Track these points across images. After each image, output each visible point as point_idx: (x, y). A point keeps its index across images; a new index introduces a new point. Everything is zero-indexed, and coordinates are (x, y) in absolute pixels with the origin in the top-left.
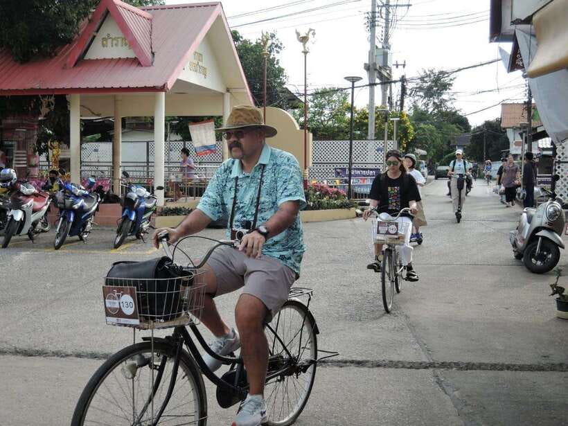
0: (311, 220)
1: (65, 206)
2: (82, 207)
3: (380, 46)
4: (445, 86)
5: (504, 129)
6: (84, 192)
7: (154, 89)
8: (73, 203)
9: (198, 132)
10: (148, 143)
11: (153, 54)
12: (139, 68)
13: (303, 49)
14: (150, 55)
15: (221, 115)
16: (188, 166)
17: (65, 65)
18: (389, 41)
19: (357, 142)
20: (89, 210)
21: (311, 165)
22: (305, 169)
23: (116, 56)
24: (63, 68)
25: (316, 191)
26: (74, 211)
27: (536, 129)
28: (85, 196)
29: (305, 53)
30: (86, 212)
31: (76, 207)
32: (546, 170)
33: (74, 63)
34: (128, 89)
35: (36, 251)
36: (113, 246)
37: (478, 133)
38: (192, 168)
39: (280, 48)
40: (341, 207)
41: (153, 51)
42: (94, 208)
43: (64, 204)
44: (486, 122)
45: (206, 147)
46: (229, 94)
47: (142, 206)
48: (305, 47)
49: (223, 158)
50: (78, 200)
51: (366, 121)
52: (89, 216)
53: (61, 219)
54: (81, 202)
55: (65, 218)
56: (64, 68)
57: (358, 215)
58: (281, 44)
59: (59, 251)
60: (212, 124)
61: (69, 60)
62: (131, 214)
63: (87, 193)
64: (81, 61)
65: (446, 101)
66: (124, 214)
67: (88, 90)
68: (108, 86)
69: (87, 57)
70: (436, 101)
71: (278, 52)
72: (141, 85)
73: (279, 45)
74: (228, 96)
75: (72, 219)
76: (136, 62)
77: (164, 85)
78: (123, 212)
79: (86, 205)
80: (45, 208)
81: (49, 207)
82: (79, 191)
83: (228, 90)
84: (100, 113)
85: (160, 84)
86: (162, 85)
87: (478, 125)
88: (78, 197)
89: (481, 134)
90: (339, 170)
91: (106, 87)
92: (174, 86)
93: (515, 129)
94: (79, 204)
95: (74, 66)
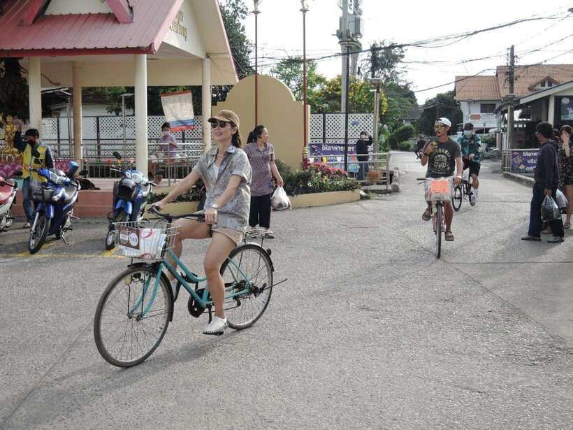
0: (314, 205)
1: (43, 198)
2: (63, 198)
3: (351, 12)
4: (396, 59)
5: (458, 102)
6: (64, 179)
7: (138, 50)
8: (52, 194)
9: (172, 105)
10: (98, 118)
11: (131, 8)
12: (116, 25)
13: (301, 7)
14: (128, 10)
15: (200, 85)
16: (171, 144)
17: (22, 21)
18: (360, 7)
19: (330, 115)
20: (70, 201)
21: (309, 141)
22: (305, 146)
23: (85, 11)
24: (19, 25)
25: (317, 171)
26: (54, 203)
27: (519, 101)
28: (66, 184)
29: (304, 11)
30: (66, 204)
31: (56, 198)
32: (518, 144)
33: (32, 19)
34: (106, 51)
35: (8, 257)
36: (104, 247)
37: (431, 107)
38: (175, 146)
39: (246, 13)
40: (345, 188)
41: (131, 6)
42: (75, 199)
43: (43, 194)
44: (438, 95)
45: (181, 122)
46: (209, 60)
47: (139, 195)
48: (303, 4)
49: (203, 134)
50: (58, 190)
51: (338, 93)
52: (69, 209)
53: (38, 214)
54: (62, 192)
55: (42, 213)
56: (21, 24)
57: (362, 198)
58: (247, 9)
59: (37, 256)
60: (189, 96)
61: (26, 15)
62: (127, 206)
63: (68, 180)
64: (41, 17)
65: (398, 73)
66: (118, 207)
67: (54, 52)
68: (80, 46)
69: (48, 12)
70: (388, 74)
71: (243, 18)
72: (121, 45)
73: (244, 10)
74: (207, 63)
75: (52, 214)
76: (112, 18)
77: (151, 45)
78: (115, 203)
79: (67, 196)
80: (11, 199)
81: (15, 197)
82: (58, 178)
83: (208, 56)
84: (59, 82)
85: (145, 44)
86: (148, 45)
87: (430, 99)
88: (57, 186)
89: (433, 108)
90: (314, 147)
91: (77, 47)
92: (160, 48)
93: (471, 102)
94: (60, 195)
95: (33, 23)
